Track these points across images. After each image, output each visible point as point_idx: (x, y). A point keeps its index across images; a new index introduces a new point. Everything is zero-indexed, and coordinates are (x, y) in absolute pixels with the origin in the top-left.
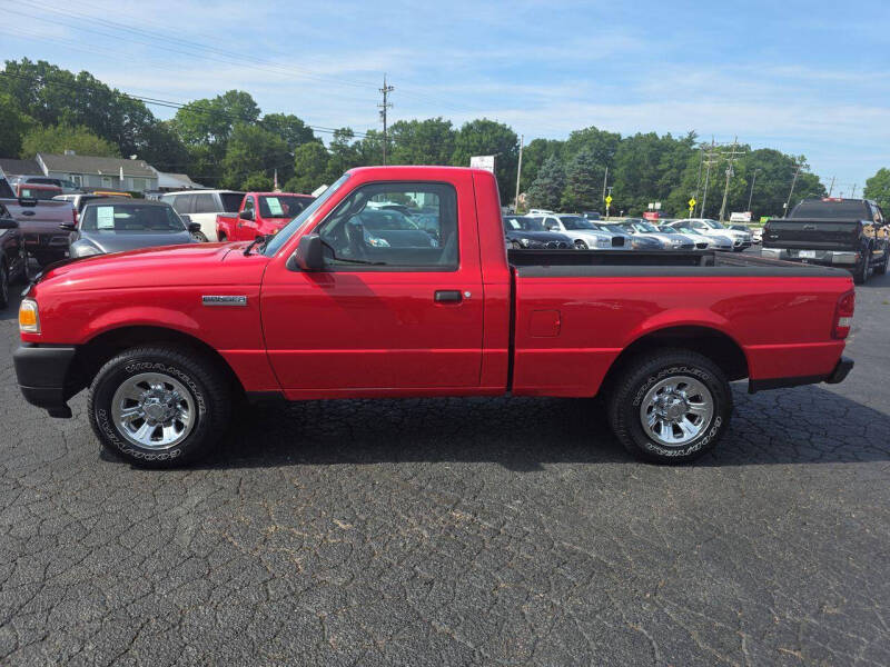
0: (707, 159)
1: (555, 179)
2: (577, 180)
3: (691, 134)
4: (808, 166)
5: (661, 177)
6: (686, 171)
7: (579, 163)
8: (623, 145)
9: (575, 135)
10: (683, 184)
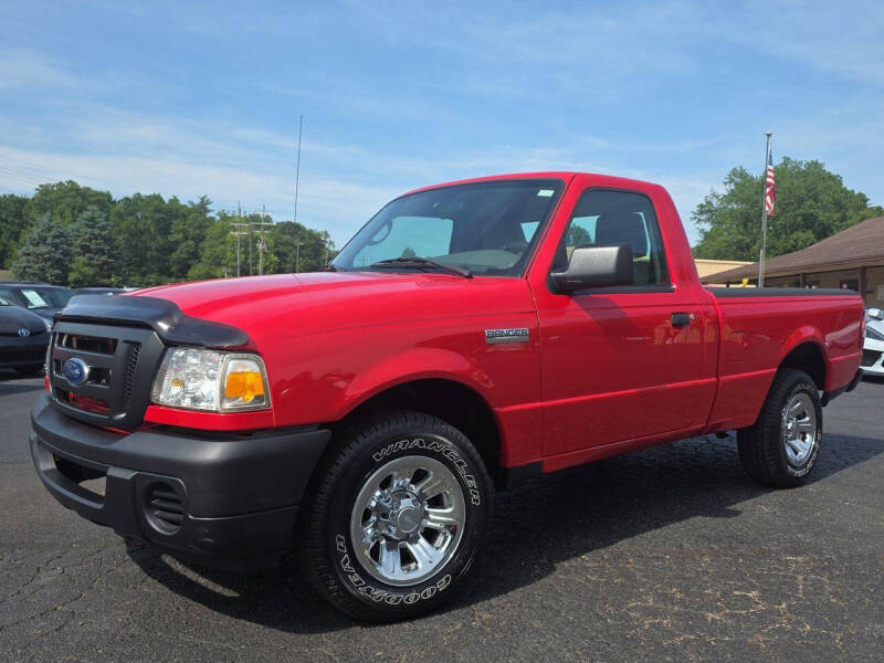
0: (235, 230)
1: (56, 246)
2: (86, 249)
3: (203, 199)
4: (331, 243)
5: (173, 250)
6: (206, 244)
7: (88, 226)
8: (118, 207)
9: (45, 191)
10: (204, 259)
